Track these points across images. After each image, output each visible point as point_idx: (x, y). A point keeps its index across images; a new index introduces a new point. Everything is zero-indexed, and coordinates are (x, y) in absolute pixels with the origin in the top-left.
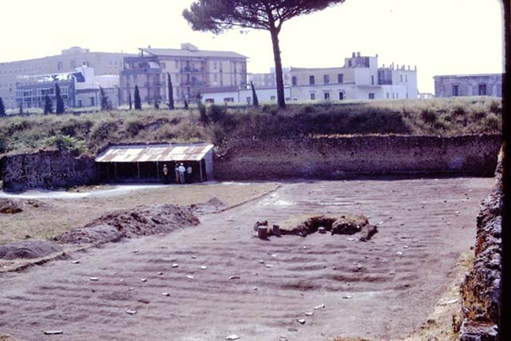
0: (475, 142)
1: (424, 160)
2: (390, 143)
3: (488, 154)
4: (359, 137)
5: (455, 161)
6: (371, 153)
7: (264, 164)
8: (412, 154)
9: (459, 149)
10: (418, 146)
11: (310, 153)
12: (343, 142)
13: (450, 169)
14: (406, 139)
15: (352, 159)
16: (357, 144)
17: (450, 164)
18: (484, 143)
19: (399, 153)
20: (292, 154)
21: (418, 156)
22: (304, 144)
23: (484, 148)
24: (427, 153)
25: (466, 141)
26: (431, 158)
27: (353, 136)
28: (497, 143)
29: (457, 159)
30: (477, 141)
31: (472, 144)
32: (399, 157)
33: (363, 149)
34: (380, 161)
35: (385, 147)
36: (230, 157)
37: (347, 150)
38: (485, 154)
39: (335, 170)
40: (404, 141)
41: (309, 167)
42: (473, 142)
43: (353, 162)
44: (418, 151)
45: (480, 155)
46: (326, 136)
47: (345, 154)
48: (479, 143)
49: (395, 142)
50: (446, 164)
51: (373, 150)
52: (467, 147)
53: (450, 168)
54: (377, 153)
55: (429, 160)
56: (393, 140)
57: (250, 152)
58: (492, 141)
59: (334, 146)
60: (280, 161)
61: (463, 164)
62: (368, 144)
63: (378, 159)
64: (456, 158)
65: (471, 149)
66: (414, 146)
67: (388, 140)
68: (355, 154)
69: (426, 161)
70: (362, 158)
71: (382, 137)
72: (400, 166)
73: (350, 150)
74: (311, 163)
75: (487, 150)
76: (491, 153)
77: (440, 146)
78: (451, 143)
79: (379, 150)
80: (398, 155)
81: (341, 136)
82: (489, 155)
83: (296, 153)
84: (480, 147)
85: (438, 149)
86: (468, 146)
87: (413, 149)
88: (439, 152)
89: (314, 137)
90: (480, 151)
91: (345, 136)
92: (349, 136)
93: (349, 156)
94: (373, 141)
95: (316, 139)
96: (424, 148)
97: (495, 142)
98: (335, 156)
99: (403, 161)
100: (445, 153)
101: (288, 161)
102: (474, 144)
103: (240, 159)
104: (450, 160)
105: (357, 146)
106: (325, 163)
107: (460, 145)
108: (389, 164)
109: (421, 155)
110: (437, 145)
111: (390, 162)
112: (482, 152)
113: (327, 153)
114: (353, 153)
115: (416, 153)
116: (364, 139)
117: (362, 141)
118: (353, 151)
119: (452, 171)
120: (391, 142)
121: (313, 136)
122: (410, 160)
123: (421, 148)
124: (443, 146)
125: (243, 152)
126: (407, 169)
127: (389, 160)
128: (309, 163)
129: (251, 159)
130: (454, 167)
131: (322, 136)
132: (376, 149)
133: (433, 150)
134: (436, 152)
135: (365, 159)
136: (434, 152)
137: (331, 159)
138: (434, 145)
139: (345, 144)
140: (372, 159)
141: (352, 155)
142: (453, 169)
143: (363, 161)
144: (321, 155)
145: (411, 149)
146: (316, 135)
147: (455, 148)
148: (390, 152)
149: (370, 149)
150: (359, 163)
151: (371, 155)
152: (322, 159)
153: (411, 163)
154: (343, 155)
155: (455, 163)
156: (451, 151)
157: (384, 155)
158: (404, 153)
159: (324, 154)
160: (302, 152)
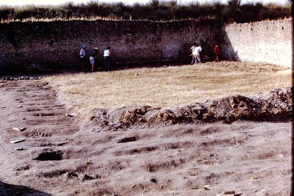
0: (191, 27)
1: (136, 48)
2: (97, 29)
3: (204, 40)
5: (171, 48)
6: (75, 41)
8: (123, 41)
9: (175, 36)
12: (40, 27)
13: (166, 58)
15: (52, 50)
17: (166, 52)
18: (200, 29)
19: (109, 41)
21: (130, 43)
23: (201, 34)
24: (141, 40)
25: (182, 27)
26: (144, 46)
27: (51, 20)
28: (214, 29)
29: (172, 46)
30: (193, 27)
31: (189, 30)
33: (65, 36)
35: (92, 34)
37: (45, 37)
39: (30, 63)
40: (114, 26)
42: (189, 28)
43: (53, 53)
44: (130, 38)
46: (17, 20)
47: (42, 43)
48: (195, 28)
49: (104, 27)
50: (161, 52)
51: (77, 37)
52: (183, 33)
53: (166, 56)
54: (82, 41)
55: (142, 48)
56: (101, 25)
59: (28, 34)
61: (179, 51)
62: (72, 30)
65: (188, 35)
66: (126, 32)
67: (95, 25)
68: (54, 43)
69: (139, 49)
70: (64, 48)
71: (88, 21)
73: (50, 38)
75: (204, 36)
76: (208, 39)
77: (154, 33)
78: (166, 28)
79: (84, 37)
80: (108, 43)
81: (37, 20)
82: (206, 42)
84: (197, 33)
85: (152, 36)
86: (185, 32)
87: (124, 36)
88: (153, 39)
89: (2, 22)
90: (196, 38)
92: (47, 20)
93: (48, 45)
94: (77, 27)
95: (5, 24)
96: (136, 35)
97: (211, 28)
98: (30, 46)
100: (159, 39)
102: (191, 30)
104: (165, 48)
105: (57, 32)
106: (17, 54)
107: (175, 31)
110: (151, 30)
112: (199, 38)
113: (19, 42)
114: (52, 42)
115: (127, 40)
116: (66, 24)
117: (63, 26)
118: (53, 39)
120: (99, 27)
122: (121, 48)
123: (133, 34)
124: (158, 32)
130: (169, 56)
131: (13, 21)
132: (81, 36)
133: (146, 37)
134: (150, 39)
135: (67, 49)
136: (148, 39)
137: (25, 49)
138: (148, 31)
139: (43, 30)
140: (76, 48)
141: (51, 44)
142: (169, 58)
143: (65, 51)
144: (11, 45)
145: (122, 36)
146: (4, 20)
147: (171, 35)
148: (97, 39)
149: (74, 36)
150: (60, 54)
151: (75, 44)
152: (13, 50)
153: (122, 53)
154: (40, 44)
155: (170, 51)
156: (166, 37)
157: (90, 43)
158: (114, 41)
159: (15, 44)
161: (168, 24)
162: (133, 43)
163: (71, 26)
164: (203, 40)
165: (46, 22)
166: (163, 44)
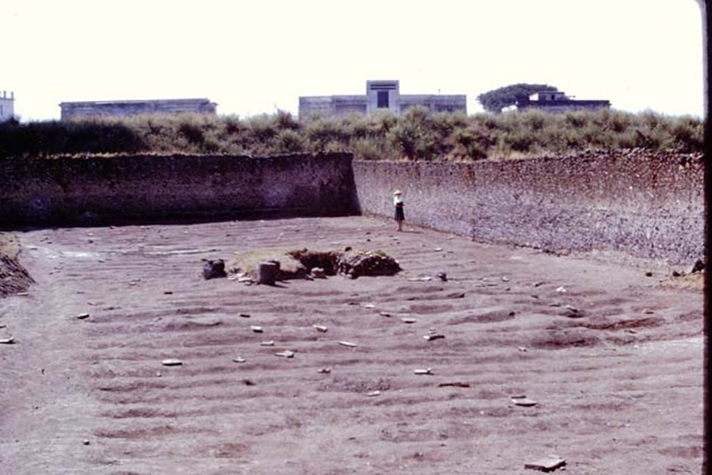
0: (306, 163)
1: (227, 192)
2: (173, 167)
3: (325, 182)
4: (124, 157)
5: (275, 193)
6: (143, 183)
8: (209, 184)
9: (283, 176)
10: (218, 172)
11: (41, 184)
12: (97, 165)
13: (268, 207)
14: (200, 161)
15: (112, 194)
16: (119, 168)
17: (268, 199)
18: (320, 166)
19: (189, 183)
20: (10, 186)
21: (219, 187)
22: (32, 167)
23: (320, 173)
24: (233, 182)
25: (293, 163)
26: (238, 190)
27: (112, 155)
28: (340, 166)
29: (279, 190)
30: (309, 164)
31: (302, 167)
32: (187, 189)
33: (130, 176)
34: (157, 196)
35: (166, 174)
37: (104, 178)
38: (322, 184)
39: (82, 211)
40: (197, 163)
41: (41, 208)
42: (303, 164)
43: (114, 198)
44: (219, 179)
45: (314, 184)
46: (68, 155)
47: (100, 185)
48: (312, 165)
49: (183, 165)
50: (262, 198)
51: (147, 176)
52: (293, 172)
53: (268, 204)
54: (153, 183)
55: (234, 192)
56: (178, 161)
58: (333, 162)
59: (82, 173)
61: (288, 198)
62: (139, 168)
63: (155, 192)
64: (277, 189)
65: (300, 175)
66: (212, 171)
67: (170, 161)
68: (116, 185)
69: (231, 193)
70: (128, 192)
71: (161, 157)
72: (189, 203)
73: (109, 179)
74: (42, 201)
75: (325, 176)
76: (330, 181)
77: (252, 172)
78: (270, 166)
79: (156, 177)
80: (187, 186)
81: (93, 155)
82: (327, 184)
83: (18, 184)
84: (314, 172)
85: (250, 176)
86: (296, 171)
87: (211, 177)
88: (251, 180)
89: (48, 157)
90: (313, 178)
91: (100, 155)
92: (107, 155)
93: (107, 188)
94: (145, 164)
95: (51, 159)
96: (228, 174)
97: (337, 163)
98: (84, 189)
99: (195, 195)
100: (260, 181)
101: (3, 197)
102: (305, 168)
104: (268, 192)
105: (120, 171)
106: (67, 200)
107: (283, 170)
108: (172, 200)
109: (223, 185)
110: (247, 169)
111: (174, 197)
112: (317, 179)
113: (69, 183)
114: (113, 184)
115: (214, 182)
116: (131, 161)
117: (128, 164)
118: (114, 180)
119: (270, 209)
120: (176, 164)
121: (44, 155)
122: (206, 193)
123: (223, 174)
124: (257, 172)
126: (200, 208)
127: (173, 194)
128: (39, 201)
130: (273, 204)
131: (62, 155)
132: (151, 176)
133: (241, 178)
134: (246, 181)
135: (133, 193)
136: (244, 180)
137: (77, 193)
138: (243, 170)
139: (101, 167)
140: (144, 192)
141: (112, 186)
142: (273, 207)
143: (130, 196)
144: (59, 187)
145: (207, 176)
146: (50, 154)
147: (276, 174)
148: (174, 181)
149: (141, 176)
150: (123, 200)
151: (143, 186)
152: (62, 194)
153: (207, 199)
154: (97, 187)
155: (275, 197)
156: (269, 178)
157: (164, 186)
158: (196, 183)
159: (64, 186)
160: (27, 182)
161: (272, 161)
163: (138, 162)
164: (323, 182)
165: (105, 158)
166: (265, 187)
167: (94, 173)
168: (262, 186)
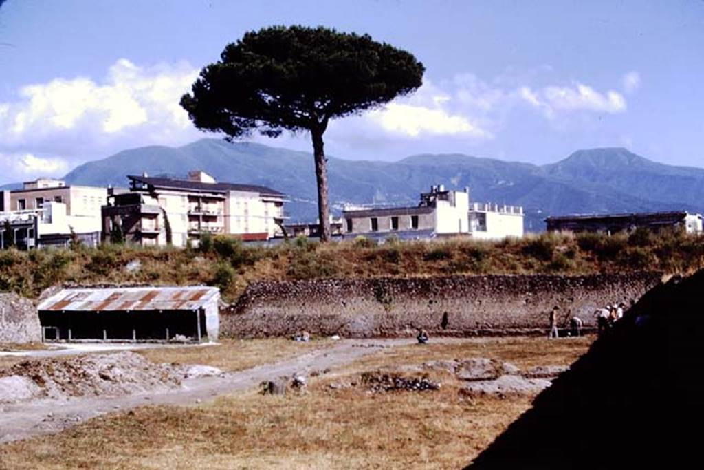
0: (617, 283)
1: (538, 311)
2: (487, 287)
5: (587, 312)
6: (458, 302)
7: (295, 318)
8: (522, 302)
9: (594, 295)
10: (530, 292)
11: (365, 301)
12: (416, 284)
14: (511, 281)
15: (430, 312)
16: (437, 287)
18: (631, 285)
19: (502, 302)
20: (338, 303)
21: (530, 305)
22: (357, 287)
23: (630, 292)
24: (544, 301)
25: (603, 282)
27: (431, 275)
29: (591, 309)
30: (620, 283)
31: (613, 287)
32: (501, 308)
33: (446, 296)
34: (472, 314)
35: (480, 293)
36: (244, 307)
37: (422, 296)
40: (509, 283)
41: (364, 324)
42: (614, 284)
43: (432, 315)
44: (530, 299)
47: (418, 303)
48: (623, 285)
49: (496, 284)
51: (461, 296)
52: (604, 291)
54: (467, 302)
55: (546, 311)
56: (491, 281)
57: (275, 299)
58: (644, 281)
59: (402, 292)
60: (319, 313)
62: (455, 288)
63: (470, 311)
64: (588, 308)
65: (611, 294)
66: (523, 291)
67: (484, 281)
68: (434, 304)
69: (542, 313)
70: (444, 310)
71: (475, 278)
72: (502, 321)
73: (427, 297)
74: (367, 317)
75: (636, 295)
77: (563, 291)
78: (581, 285)
79: (470, 297)
80: (500, 304)
81: (413, 276)
82: (639, 303)
83: (345, 301)
84: (625, 291)
85: (561, 295)
86: (607, 290)
87: (523, 296)
88: (562, 299)
89: (372, 277)
90: (625, 297)
91: (418, 275)
92: (425, 275)
93: (426, 306)
94: (461, 283)
95: (375, 280)
96: (539, 294)
97: (647, 283)
98: (404, 307)
99: (507, 314)
100: (571, 300)
101: (332, 313)
102: (616, 288)
103: (259, 311)
104: (579, 311)
105: (437, 290)
106: (388, 317)
107: (594, 289)
108: (486, 318)
110: (558, 288)
111: (488, 315)
113: (390, 301)
114: (431, 302)
115: (527, 301)
116: (447, 281)
117: (445, 283)
118: (431, 299)
120: (490, 284)
121: (369, 276)
122: (519, 312)
123: (535, 294)
124: (568, 291)
125: (264, 300)
127: (487, 312)
128: (364, 318)
129: (275, 310)
131: (385, 276)
132: (466, 296)
133: (552, 297)
135: (449, 312)
136: (555, 299)
137: (398, 311)
138: (554, 290)
139: (420, 287)
140: (459, 311)
145: (519, 295)
146: (375, 274)
147: (587, 293)
148: (487, 300)
149: (457, 295)
151: (459, 305)
153: (519, 317)
154: (416, 305)
155: (586, 315)
156: (580, 297)
158: (509, 302)
159: (386, 304)
160: (353, 301)
161: (583, 280)
162: (534, 304)
163: (454, 282)
165: (424, 278)
166: (577, 306)
167: (414, 292)
168: (574, 304)
